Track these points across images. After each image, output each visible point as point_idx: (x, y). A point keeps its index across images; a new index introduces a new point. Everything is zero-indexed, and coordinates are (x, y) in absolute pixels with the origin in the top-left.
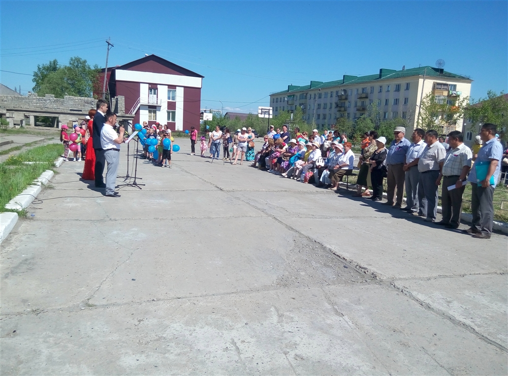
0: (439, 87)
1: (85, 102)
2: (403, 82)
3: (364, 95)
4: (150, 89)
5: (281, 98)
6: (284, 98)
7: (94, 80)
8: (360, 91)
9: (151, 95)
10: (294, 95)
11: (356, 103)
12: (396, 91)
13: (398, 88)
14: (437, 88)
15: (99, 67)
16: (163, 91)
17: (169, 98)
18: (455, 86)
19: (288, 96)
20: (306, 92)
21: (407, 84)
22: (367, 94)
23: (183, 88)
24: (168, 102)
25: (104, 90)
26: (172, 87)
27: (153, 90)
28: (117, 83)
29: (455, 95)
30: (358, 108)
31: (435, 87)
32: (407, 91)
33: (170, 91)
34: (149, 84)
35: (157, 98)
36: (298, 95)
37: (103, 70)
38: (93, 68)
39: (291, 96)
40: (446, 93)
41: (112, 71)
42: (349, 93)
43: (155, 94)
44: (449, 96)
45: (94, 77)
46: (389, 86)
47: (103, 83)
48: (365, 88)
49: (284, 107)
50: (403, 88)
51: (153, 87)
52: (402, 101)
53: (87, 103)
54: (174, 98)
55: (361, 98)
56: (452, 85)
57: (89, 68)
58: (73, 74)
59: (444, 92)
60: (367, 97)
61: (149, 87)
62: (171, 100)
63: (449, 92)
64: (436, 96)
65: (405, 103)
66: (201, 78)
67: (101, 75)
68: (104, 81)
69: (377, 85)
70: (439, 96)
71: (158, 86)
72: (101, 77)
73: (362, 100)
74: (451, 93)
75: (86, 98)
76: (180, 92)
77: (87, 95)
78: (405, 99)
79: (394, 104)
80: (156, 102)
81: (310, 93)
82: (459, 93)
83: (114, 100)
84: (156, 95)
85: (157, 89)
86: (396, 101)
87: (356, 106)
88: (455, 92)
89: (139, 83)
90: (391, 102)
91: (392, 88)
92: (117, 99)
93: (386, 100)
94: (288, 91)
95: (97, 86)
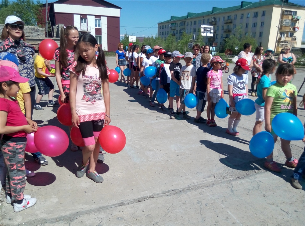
0: (286, 13)
1: (33, 30)
2: (260, 10)
3: (229, 21)
4: (82, 19)
5: (166, 26)
6: (168, 25)
7: (38, 13)
8: (226, 18)
9: (82, 24)
10: (175, 23)
11: (223, 27)
12: (254, 17)
13: (256, 15)
14: (285, 14)
15: (41, 2)
16: (91, 20)
17: (96, 26)
18: (296, 12)
19: (171, 24)
20: (185, 21)
21: (263, 12)
22: (232, 20)
23: (106, 17)
24: (96, 28)
25: (47, 20)
26: (98, 17)
27: (84, 20)
28: (56, 14)
29: (296, 19)
30: (224, 30)
31: (283, 14)
32: (263, 17)
33: (97, 20)
34: (81, 15)
35: (87, 25)
36: (179, 23)
37: (45, 5)
38: (36, 3)
39: (173, 24)
40: (290, 18)
41: (51, 6)
42: (217, 20)
43: (85, 22)
44: (292, 20)
45: (37, 10)
46: (248, 14)
47: (45, 15)
48: (230, 16)
49: (168, 32)
50: (260, 14)
51: (84, 17)
52: (259, 24)
53: (34, 30)
54: (99, 26)
55: (226, 23)
56: (294, 12)
57: (33, 3)
58: (20, 8)
59: (289, 17)
60: (231, 23)
61: (81, 18)
62: (97, 27)
63: (293, 17)
64: (284, 20)
65: (261, 26)
66: (119, 9)
67: (43, 8)
68: (45, 13)
69: (239, 14)
70: (286, 20)
71: (88, 16)
72: (43, 10)
73: (228, 25)
74: (294, 18)
75: (33, 27)
76: (104, 21)
77: (33, 24)
78: (262, 22)
79: (253, 27)
80: (86, 29)
81: (187, 21)
82: (299, 18)
83: (55, 28)
84: (86, 24)
85: (87, 18)
86: (255, 25)
87: (223, 29)
88: (296, 17)
89: (72, 14)
90: (251, 25)
91: (251, 15)
92: (58, 26)
93: (247, 24)
94: (171, 20)
95: (40, 17)
